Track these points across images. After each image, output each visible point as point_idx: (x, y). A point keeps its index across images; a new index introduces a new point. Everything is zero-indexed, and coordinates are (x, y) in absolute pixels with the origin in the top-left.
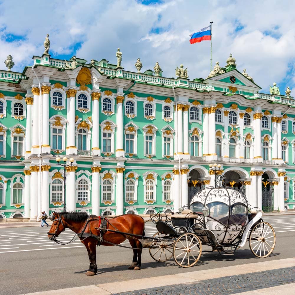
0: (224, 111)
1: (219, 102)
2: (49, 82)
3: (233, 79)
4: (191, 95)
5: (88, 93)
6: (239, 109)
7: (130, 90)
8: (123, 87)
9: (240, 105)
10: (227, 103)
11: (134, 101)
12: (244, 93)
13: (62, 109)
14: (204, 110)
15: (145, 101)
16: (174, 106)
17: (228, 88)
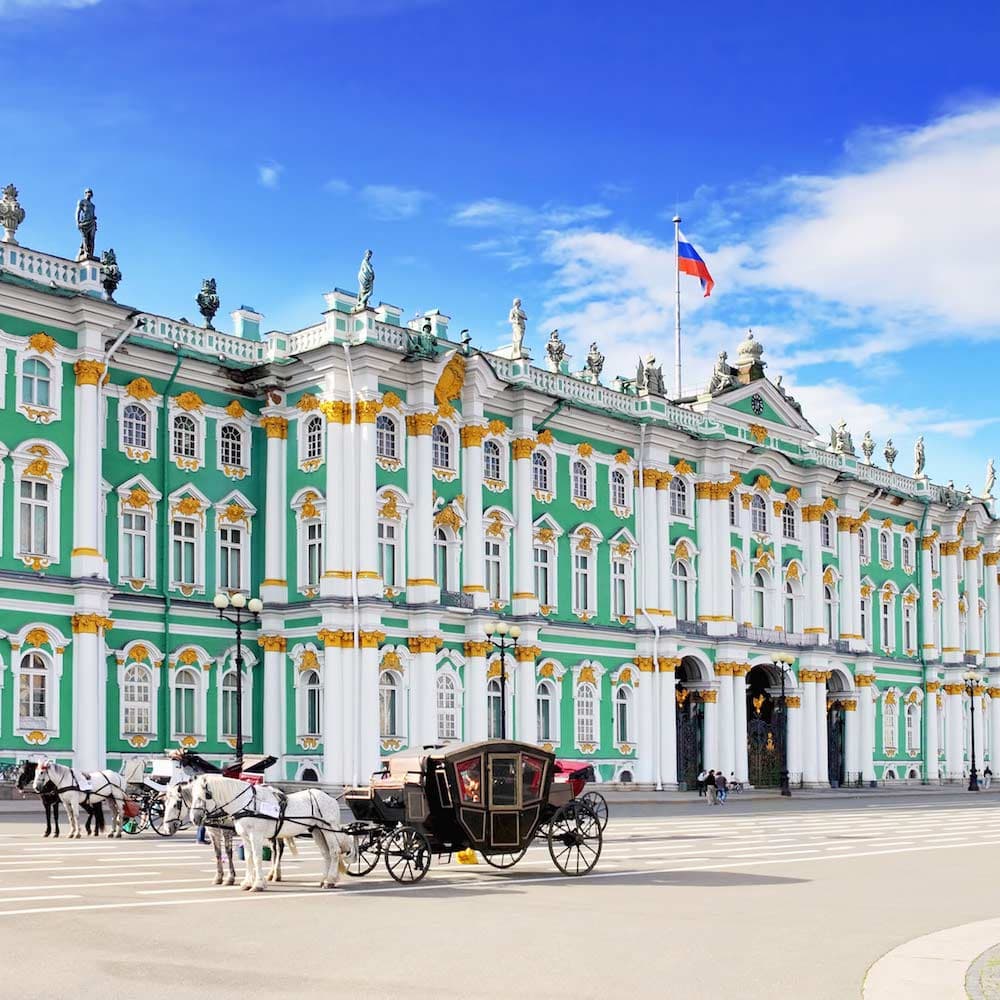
0: (742, 495)
1: (739, 470)
2: (377, 389)
3: (756, 405)
4: (675, 445)
5: (453, 427)
6: (772, 491)
7: (547, 425)
8: (535, 414)
9: (775, 480)
10: (746, 472)
11: (550, 454)
12: (782, 444)
13: (398, 468)
14: (699, 489)
15: (574, 454)
16: (634, 472)
17: (748, 429)
